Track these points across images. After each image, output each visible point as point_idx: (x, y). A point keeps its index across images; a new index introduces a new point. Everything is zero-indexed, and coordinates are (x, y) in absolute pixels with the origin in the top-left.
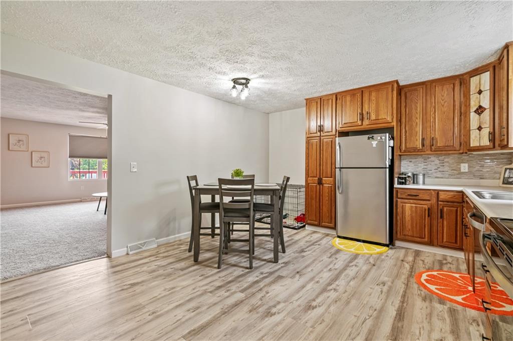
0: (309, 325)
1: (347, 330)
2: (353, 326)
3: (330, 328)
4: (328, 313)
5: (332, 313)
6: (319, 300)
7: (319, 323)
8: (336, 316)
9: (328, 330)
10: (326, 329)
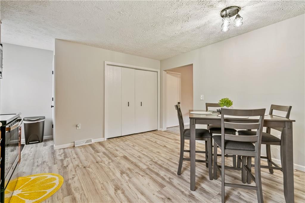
0: (105, 183)
1: (88, 195)
2: (88, 200)
3: (96, 190)
4: (107, 194)
5: (105, 196)
6: (121, 195)
7: (103, 187)
8: (102, 197)
9: (95, 188)
10: (96, 187)
